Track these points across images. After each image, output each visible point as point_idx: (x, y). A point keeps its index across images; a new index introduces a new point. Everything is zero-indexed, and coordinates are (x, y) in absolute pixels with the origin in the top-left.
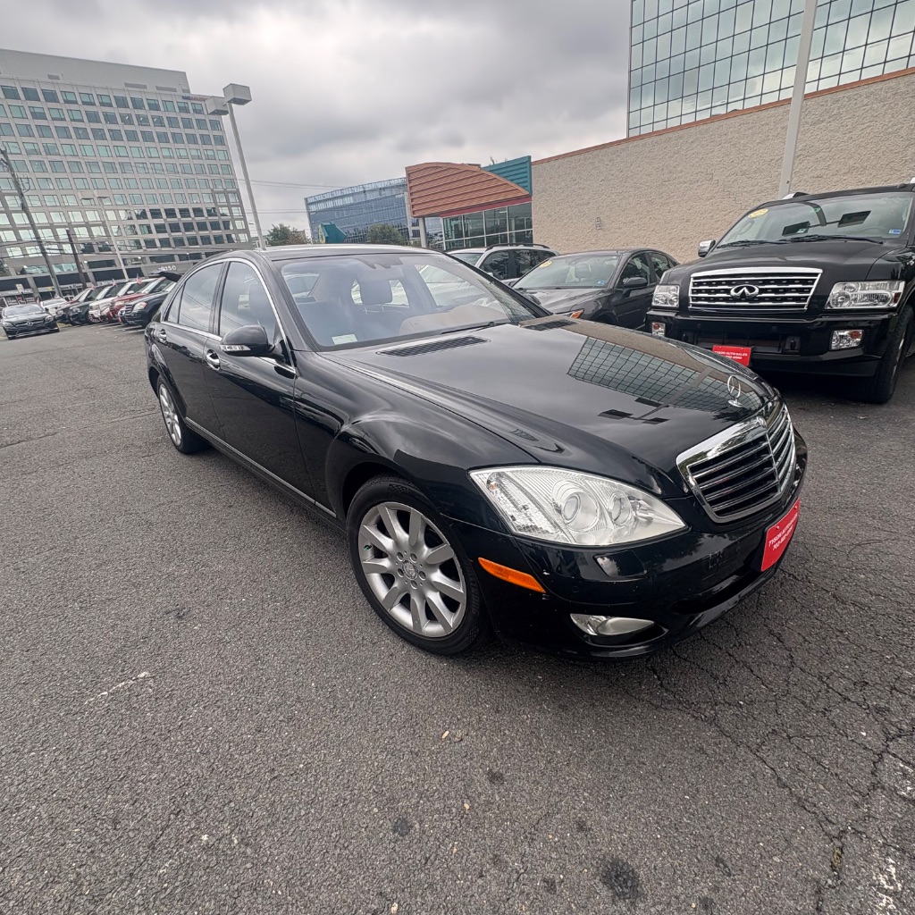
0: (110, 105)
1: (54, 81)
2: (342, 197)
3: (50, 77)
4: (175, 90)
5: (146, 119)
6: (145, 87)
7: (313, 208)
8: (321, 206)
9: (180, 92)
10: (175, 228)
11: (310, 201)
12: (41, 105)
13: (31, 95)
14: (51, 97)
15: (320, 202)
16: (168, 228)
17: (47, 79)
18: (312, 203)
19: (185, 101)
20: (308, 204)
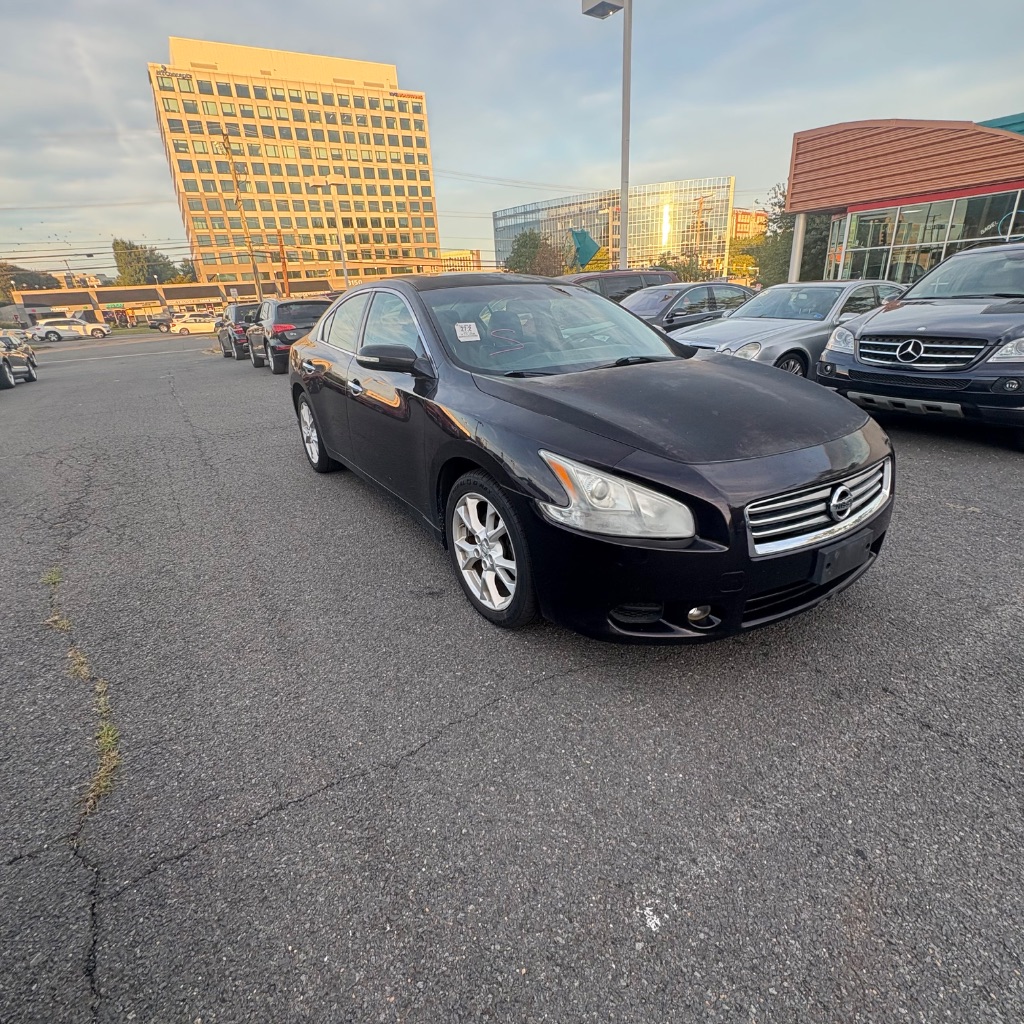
0: (316, 102)
1: (267, 76)
2: (525, 213)
3: (263, 73)
4: (382, 86)
5: (349, 118)
6: (352, 83)
7: (502, 223)
8: (511, 222)
9: (387, 89)
10: (364, 239)
11: (499, 215)
12: (251, 103)
13: (243, 91)
14: (261, 94)
15: (510, 216)
16: (357, 240)
17: (260, 75)
18: (500, 219)
19: (391, 98)
20: (496, 219)
